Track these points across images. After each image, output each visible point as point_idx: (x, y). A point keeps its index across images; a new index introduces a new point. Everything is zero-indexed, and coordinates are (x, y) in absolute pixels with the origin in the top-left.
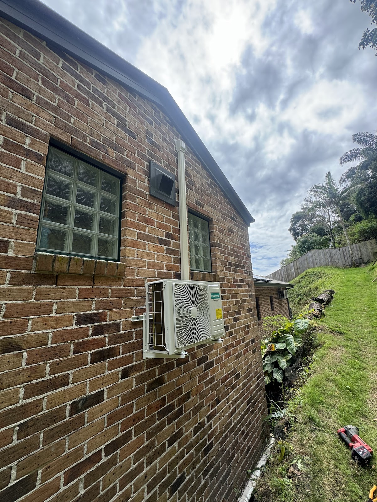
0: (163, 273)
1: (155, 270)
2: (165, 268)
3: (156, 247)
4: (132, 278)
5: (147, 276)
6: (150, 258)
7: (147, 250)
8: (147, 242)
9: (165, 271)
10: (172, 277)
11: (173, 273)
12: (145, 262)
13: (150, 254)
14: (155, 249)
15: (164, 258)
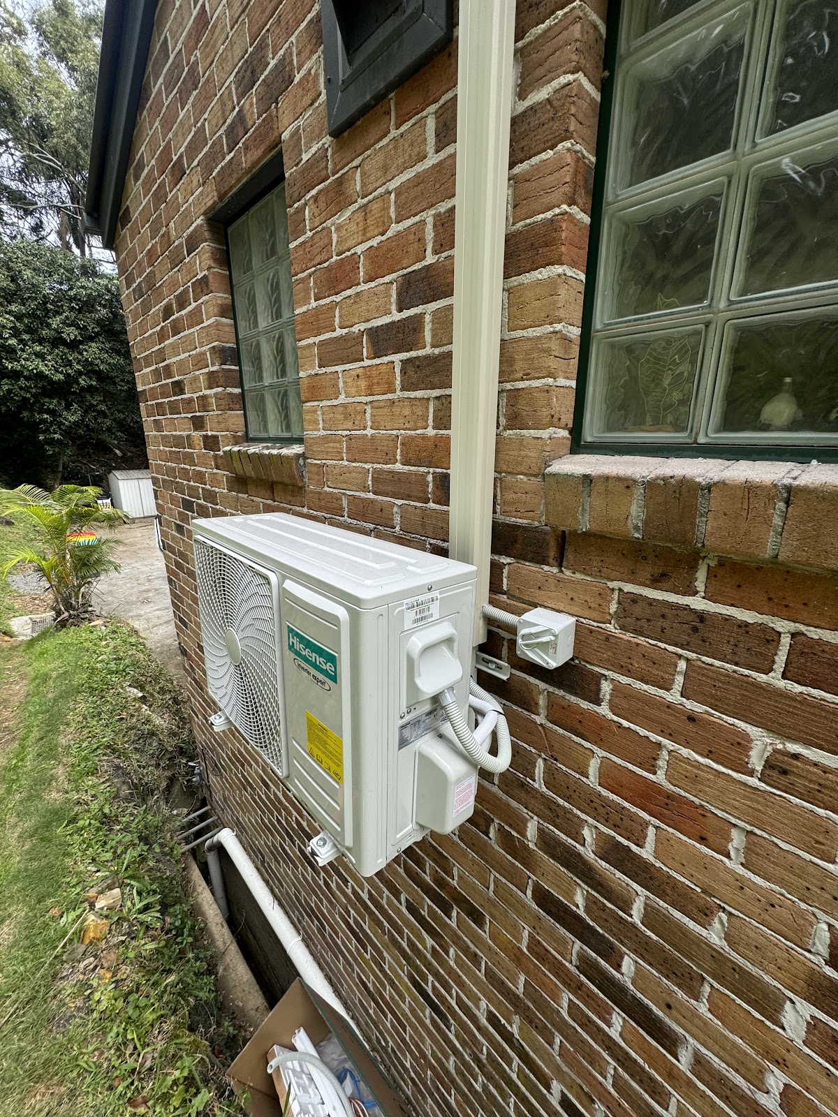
0: (390, 477)
1: (367, 466)
2: (398, 457)
3: (368, 372)
4: (319, 490)
5: (344, 486)
6: (350, 425)
7: (342, 399)
8: (339, 368)
9: (398, 467)
10: (426, 492)
11: (430, 478)
12: (340, 442)
13: (350, 409)
14: (363, 384)
15: (396, 410)
